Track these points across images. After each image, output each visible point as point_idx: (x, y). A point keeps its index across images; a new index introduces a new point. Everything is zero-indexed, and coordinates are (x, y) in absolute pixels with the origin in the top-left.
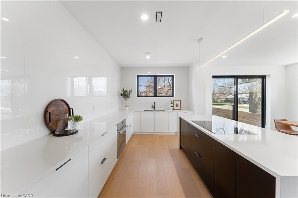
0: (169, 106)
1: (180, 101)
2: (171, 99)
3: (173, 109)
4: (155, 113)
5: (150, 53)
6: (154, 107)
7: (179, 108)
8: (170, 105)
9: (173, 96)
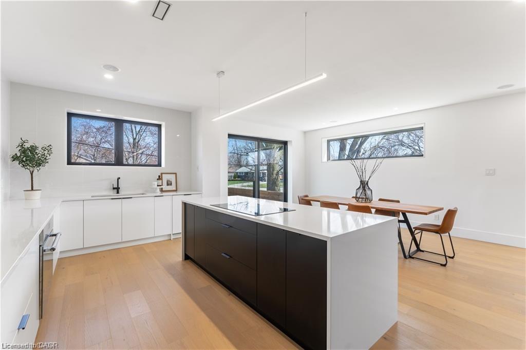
0: (154, 185)
1: (174, 175)
2: (156, 171)
3: (162, 190)
4: (123, 200)
5: (118, 70)
6: (117, 189)
7: (173, 187)
8: (156, 183)
9: (159, 165)
